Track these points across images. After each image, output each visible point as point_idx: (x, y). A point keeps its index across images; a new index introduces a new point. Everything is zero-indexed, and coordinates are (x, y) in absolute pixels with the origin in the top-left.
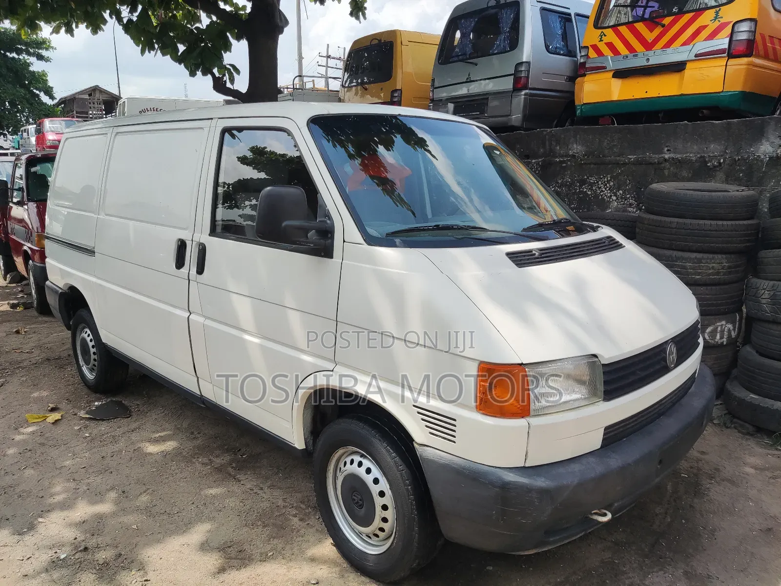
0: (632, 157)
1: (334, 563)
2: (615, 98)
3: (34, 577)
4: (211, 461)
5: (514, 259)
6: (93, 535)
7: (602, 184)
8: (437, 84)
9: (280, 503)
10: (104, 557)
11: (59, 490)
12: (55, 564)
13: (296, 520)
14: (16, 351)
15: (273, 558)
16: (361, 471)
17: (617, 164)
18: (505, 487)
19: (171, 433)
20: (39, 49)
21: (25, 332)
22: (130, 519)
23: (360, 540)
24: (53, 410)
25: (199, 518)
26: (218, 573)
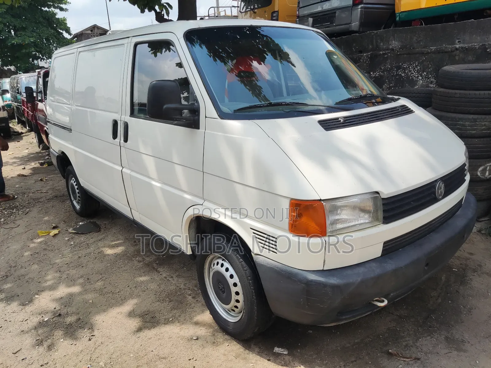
0: (433, 48)
1: (210, 326)
2: (423, 6)
3: (27, 332)
4: (144, 259)
5: (323, 125)
6: (66, 306)
7: (412, 68)
8: (301, 5)
9: (182, 286)
10: (70, 320)
11: (50, 278)
12: (41, 324)
13: (190, 297)
14: (38, 192)
15: (172, 322)
16: (223, 270)
17: (423, 53)
18: (309, 283)
19: (122, 241)
20: (60, 4)
21: (46, 180)
22: (90, 297)
23: (225, 312)
24: (54, 228)
25: (131, 296)
26: (137, 331)
